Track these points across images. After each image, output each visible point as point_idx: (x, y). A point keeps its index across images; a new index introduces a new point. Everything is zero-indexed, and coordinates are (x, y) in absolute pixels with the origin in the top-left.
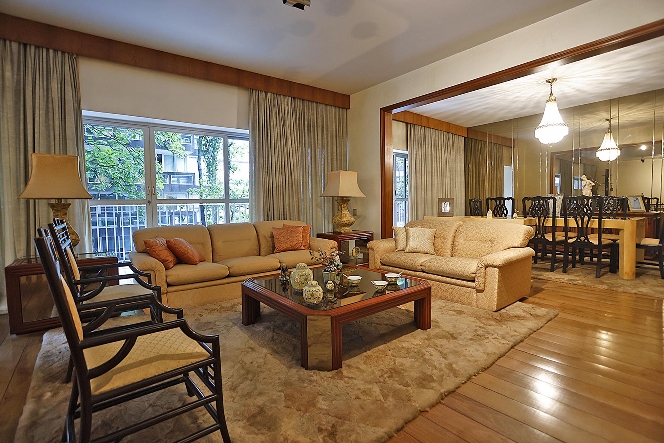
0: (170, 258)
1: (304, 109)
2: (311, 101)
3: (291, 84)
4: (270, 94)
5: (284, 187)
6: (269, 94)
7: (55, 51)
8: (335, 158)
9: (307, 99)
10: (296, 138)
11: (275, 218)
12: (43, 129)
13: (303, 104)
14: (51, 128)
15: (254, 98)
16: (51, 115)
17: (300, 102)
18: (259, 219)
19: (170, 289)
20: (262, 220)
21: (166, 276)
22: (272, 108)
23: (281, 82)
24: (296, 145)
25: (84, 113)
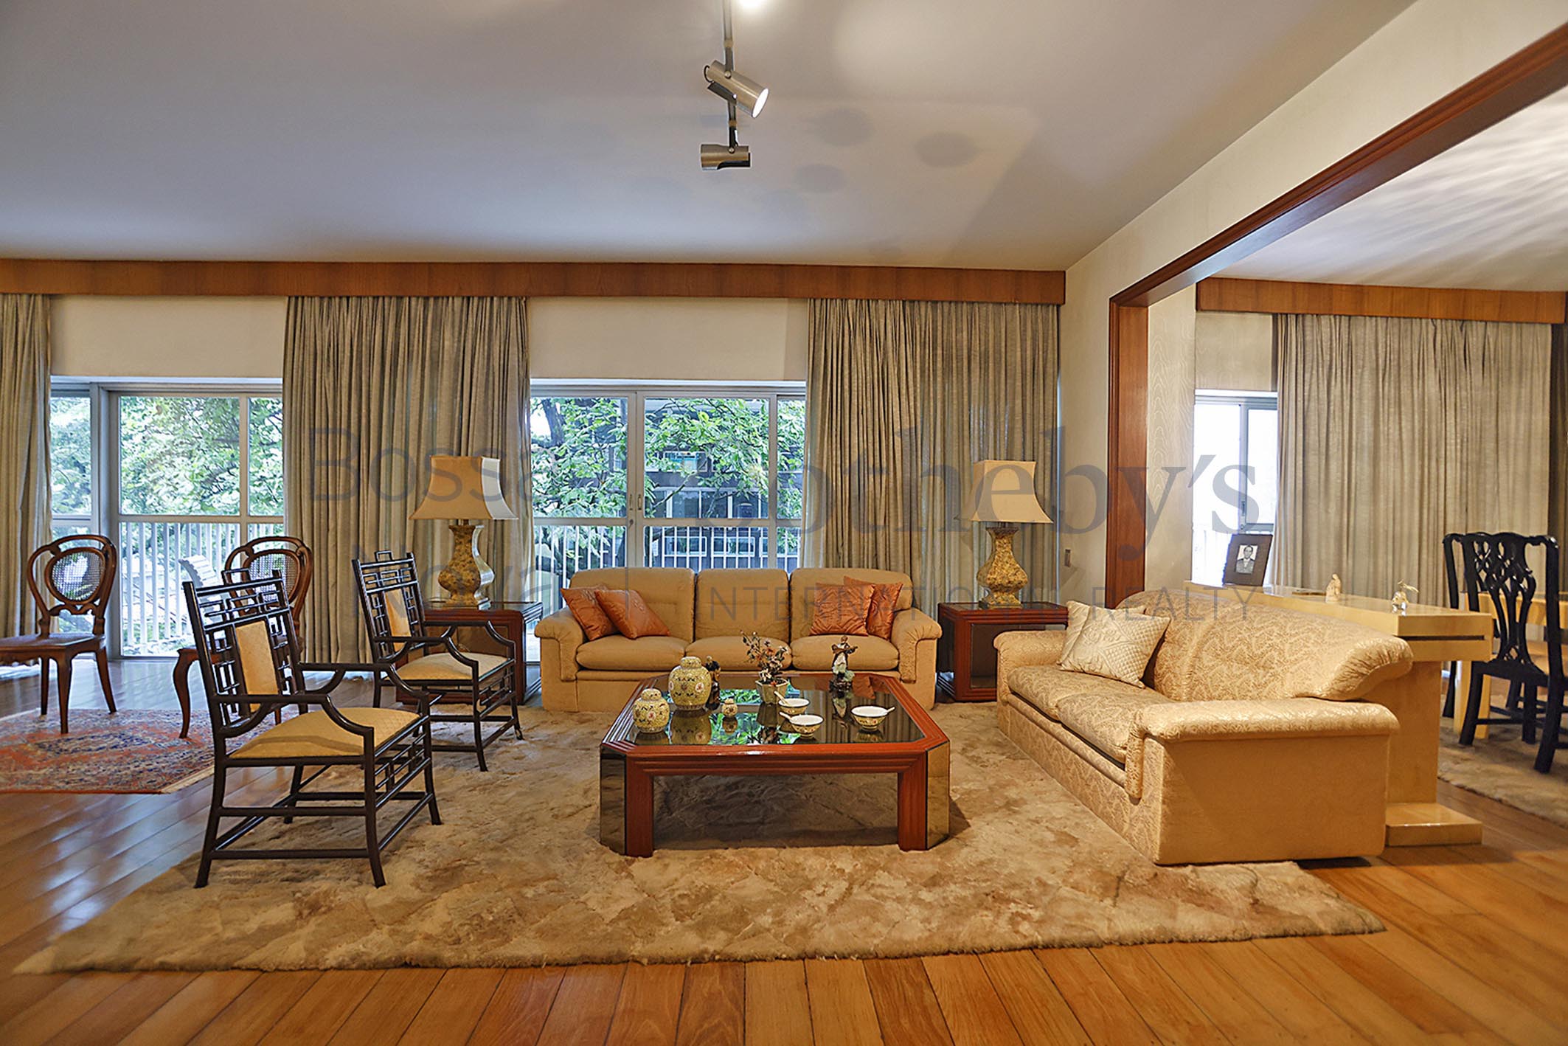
0: (597, 622)
1: (935, 322)
2: (956, 302)
3: (899, 273)
4: (851, 303)
5: (878, 496)
6: (850, 301)
7: (501, 297)
8: (1019, 425)
9: (943, 299)
10: (911, 390)
11: (854, 564)
12: (480, 413)
13: (935, 310)
14: (490, 411)
15: (818, 316)
16: (490, 392)
17: (927, 307)
18: (817, 564)
19: (582, 674)
20: (821, 565)
21: (577, 653)
22: (855, 331)
23: (876, 273)
24: (912, 404)
25: (532, 381)
